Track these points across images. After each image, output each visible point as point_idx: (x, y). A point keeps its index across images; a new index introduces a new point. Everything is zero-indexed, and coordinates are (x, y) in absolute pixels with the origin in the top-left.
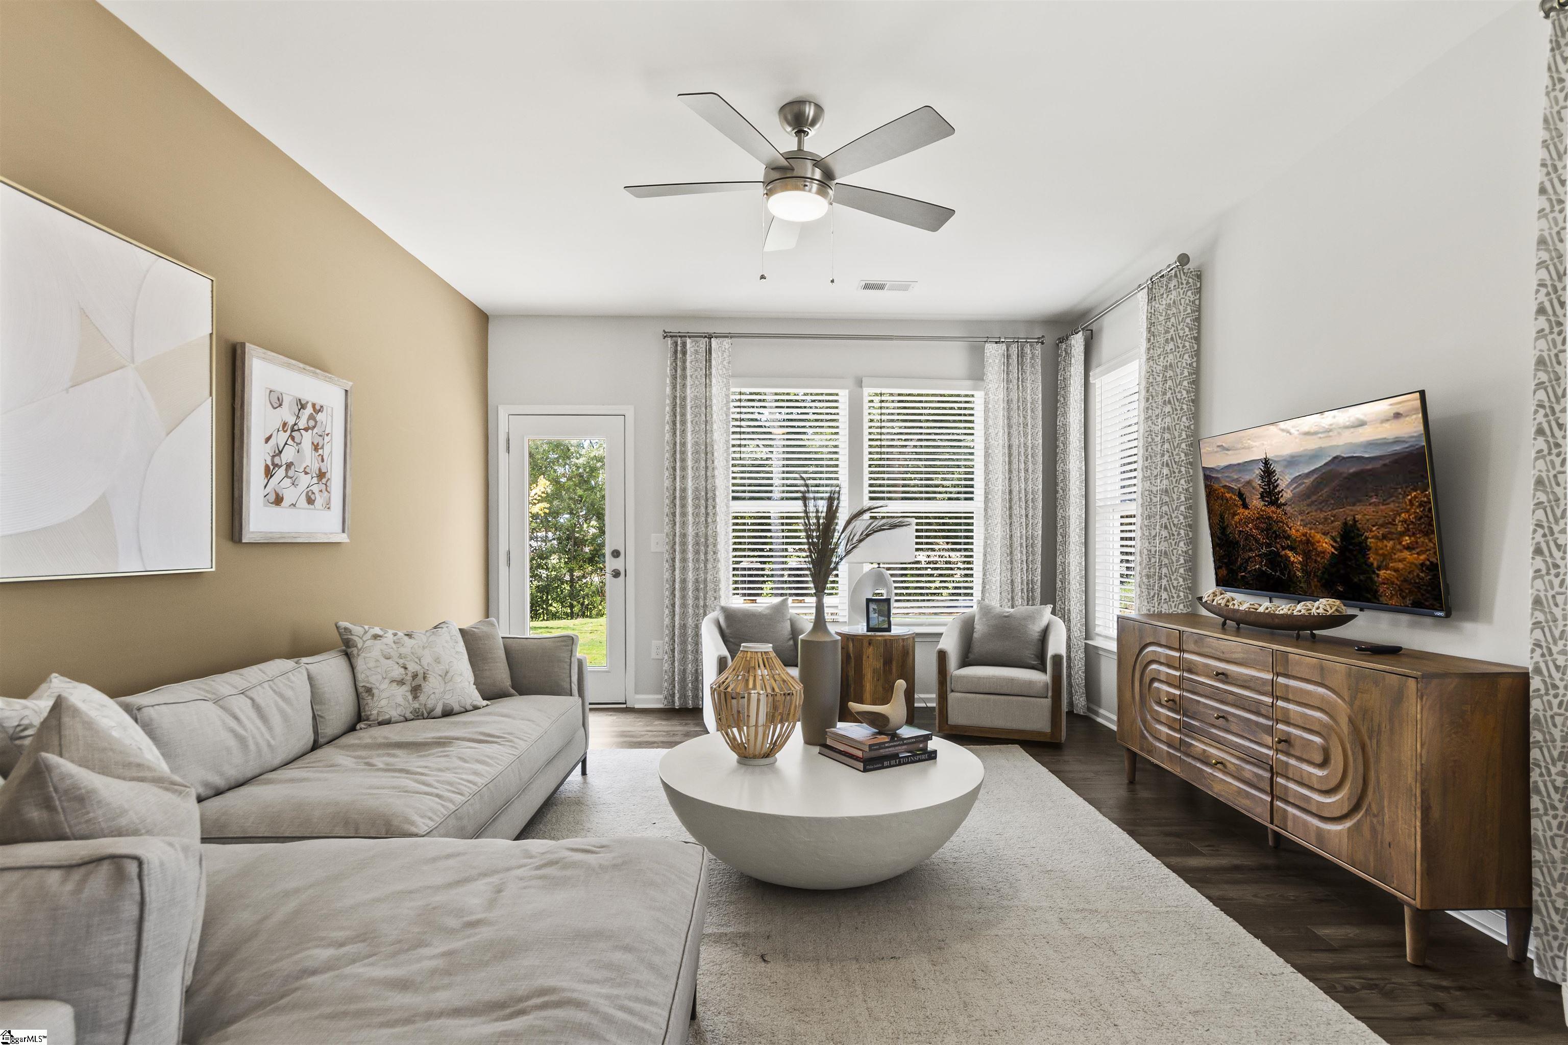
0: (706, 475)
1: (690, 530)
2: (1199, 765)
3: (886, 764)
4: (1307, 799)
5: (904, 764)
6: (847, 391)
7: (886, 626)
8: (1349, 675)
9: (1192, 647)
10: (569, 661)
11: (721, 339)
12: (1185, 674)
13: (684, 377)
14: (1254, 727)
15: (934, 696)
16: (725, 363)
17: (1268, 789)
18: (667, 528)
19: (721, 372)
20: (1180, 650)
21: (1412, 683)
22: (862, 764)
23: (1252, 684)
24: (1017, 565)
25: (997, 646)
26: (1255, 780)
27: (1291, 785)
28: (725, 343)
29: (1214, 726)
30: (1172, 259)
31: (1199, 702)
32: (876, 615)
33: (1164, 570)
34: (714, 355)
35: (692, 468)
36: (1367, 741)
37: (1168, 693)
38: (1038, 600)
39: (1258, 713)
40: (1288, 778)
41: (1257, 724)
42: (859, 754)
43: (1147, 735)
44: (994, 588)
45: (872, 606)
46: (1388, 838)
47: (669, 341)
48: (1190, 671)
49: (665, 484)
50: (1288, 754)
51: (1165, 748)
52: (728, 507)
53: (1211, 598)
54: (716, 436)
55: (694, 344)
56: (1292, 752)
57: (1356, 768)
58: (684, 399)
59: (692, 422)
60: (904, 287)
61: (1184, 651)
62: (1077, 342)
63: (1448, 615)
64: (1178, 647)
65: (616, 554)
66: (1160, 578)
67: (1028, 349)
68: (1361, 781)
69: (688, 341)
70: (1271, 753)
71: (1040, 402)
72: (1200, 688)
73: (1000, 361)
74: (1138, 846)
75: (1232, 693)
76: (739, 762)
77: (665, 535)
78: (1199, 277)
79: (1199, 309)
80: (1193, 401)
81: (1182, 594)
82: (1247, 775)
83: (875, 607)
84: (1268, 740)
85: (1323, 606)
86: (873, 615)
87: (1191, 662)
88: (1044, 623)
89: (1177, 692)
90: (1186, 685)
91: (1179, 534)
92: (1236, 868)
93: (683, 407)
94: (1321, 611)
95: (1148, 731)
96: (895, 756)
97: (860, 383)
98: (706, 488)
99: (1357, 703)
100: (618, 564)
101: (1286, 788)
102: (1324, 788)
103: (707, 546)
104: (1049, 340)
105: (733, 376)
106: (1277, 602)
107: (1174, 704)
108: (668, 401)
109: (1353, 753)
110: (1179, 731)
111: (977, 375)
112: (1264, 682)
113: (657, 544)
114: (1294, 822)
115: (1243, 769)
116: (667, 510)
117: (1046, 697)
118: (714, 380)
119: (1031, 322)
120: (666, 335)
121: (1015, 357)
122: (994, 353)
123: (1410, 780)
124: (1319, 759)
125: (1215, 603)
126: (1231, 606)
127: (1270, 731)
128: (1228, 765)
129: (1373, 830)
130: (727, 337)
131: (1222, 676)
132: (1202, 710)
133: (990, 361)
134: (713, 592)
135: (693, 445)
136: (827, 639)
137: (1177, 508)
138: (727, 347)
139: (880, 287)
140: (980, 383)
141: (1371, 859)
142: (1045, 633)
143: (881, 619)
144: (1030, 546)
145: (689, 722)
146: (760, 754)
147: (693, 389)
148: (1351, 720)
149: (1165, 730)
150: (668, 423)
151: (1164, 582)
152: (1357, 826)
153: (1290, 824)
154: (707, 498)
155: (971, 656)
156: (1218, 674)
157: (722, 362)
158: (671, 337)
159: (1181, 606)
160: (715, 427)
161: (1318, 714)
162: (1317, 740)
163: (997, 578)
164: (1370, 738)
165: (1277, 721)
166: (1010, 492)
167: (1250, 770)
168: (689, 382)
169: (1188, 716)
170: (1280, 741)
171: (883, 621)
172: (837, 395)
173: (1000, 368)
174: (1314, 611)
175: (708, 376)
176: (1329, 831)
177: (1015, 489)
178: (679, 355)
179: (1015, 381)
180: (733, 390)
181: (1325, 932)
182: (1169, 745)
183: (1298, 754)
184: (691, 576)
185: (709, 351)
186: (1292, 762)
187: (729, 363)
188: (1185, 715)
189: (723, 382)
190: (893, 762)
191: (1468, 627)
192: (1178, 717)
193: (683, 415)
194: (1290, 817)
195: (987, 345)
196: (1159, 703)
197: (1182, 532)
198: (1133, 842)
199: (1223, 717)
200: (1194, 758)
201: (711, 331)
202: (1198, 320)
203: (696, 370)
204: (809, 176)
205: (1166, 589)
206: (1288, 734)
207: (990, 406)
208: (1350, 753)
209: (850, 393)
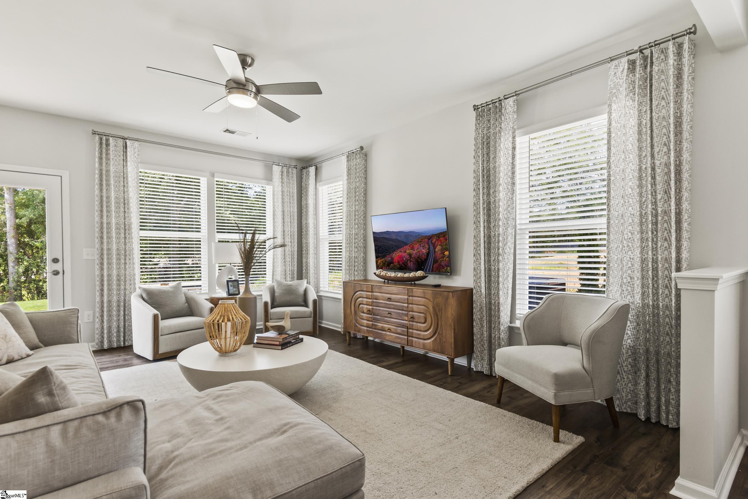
0: (124, 215)
1: (114, 247)
2: (380, 332)
3: (288, 345)
4: (419, 334)
5: (294, 345)
6: (206, 179)
7: (237, 293)
8: (433, 293)
9: (377, 290)
10: (76, 323)
11: (133, 142)
12: (374, 300)
13: (108, 159)
14: (401, 315)
15: (262, 323)
16: (135, 155)
17: (407, 334)
18: (97, 245)
19: (133, 159)
20: (372, 292)
21: (451, 294)
22: (280, 347)
23: (400, 301)
24: (287, 263)
25: (288, 298)
26: (402, 332)
27: (415, 331)
28: (135, 144)
29: (386, 317)
30: (358, 147)
31: (380, 309)
32: (232, 288)
33: (356, 264)
34: (128, 149)
35: (115, 211)
36: (438, 313)
37: (367, 308)
38: (296, 278)
39: (402, 310)
40: (413, 329)
41: (402, 314)
42: (278, 343)
43: (358, 325)
44: (278, 273)
45: (230, 284)
46: (444, 340)
47: (97, 137)
48: (376, 299)
49: (96, 220)
50: (413, 321)
51: (366, 328)
52: (138, 234)
53: (379, 273)
54: (131, 195)
55: (114, 141)
56: (414, 320)
57: (435, 321)
58: (108, 171)
59: (114, 185)
60: (244, 134)
61: (373, 292)
62: (312, 170)
63: (451, 274)
64: (371, 291)
65: (55, 261)
66: (355, 267)
67: (290, 170)
68: (436, 325)
69: (111, 139)
70: (407, 322)
71: (296, 193)
72: (380, 305)
73: (279, 173)
74: (367, 363)
75: (393, 305)
76: (220, 356)
77: (96, 249)
78: (366, 155)
79: (366, 167)
80: (365, 201)
81: (362, 272)
82: (399, 331)
83: (231, 284)
84: (406, 318)
85: (419, 273)
86: (230, 288)
87: (376, 296)
88: (304, 288)
89: (371, 307)
90: (374, 304)
91: (361, 250)
92: (396, 363)
93: (108, 176)
94: (419, 275)
95: (358, 324)
96: (290, 342)
97: (213, 176)
98: (125, 223)
99: (435, 302)
100: (58, 267)
101: (412, 333)
102: (425, 330)
103: (125, 256)
104: (299, 167)
105: (141, 163)
106: (397, 273)
107: (369, 312)
108: (97, 172)
109: (434, 317)
110: (372, 321)
111: (269, 179)
112: (404, 299)
113: (88, 254)
114: (415, 343)
115: (397, 329)
116: (97, 235)
117: (311, 317)
118: (129, 164)
119: (291, 158)
120: (94, 133)
121: (285, 172)
122: (277, 169)
123: (450, 322)
124: (423, 321)
125: (381, 274)
126: (387, 275)
127: (407, 315)
128: (392, 329)
129: (440, 339)
130: (137, 141)
131: (389, 299)
132: (381, 312)
133: (275, 173)
134: (129, 281)
135: (115, 199)
136: (250, 296)
137: (360, 240)
138: (137, 146)
139: (232, 132)
140: (271, 182)
141: (440, 348)
142: (306, 291)
143: (234, 289)
144: (293, 255)
145: (120, 354)
146: (228, 351)
147: (114, 167)
148: (433, 307)
149: (365, 322)
150: (97, 184)
151: (356, 268)
152: (435, 339)
153: (414, 344)
154: (126, 228)
155: (275, 304)
156: (388, 299)
157: (134, 154)
158: (98, 134)
159: (362, 277)
160: (130, 189)
161: (423, 307)
162: (423, 315)
163: (279, 269)
164: (439, 312)
165: (409, 311)
166: (284, 231)
167: (400, 329)
168: (112, 163)
169: (375, 315)
170: (411, 318)
171: (236, 290)
172: (199, 179)
173: (279, 176)
174: (417, 275)
175: (125, 160)
176: (427, 343)
177: (286, 230)
178: (104, 146)
179: (286, 183)
180: (140, 170)
181: (428, 373)
182: (367, 327)
183: (416, 321)
184: (115, 272)
185: (126, 147)
186: (414, 323)
187: (138, 155)
188: (373, 315)
189: (134, 165)
190: (290, 344)
191: (455, 277)
192: (371, 316)
193: (108, 180)
194: (414, 341)
195: (274, 166)
196: (363, 313)
197: (362, 249)
198: (364, 362)
199: (390, 313)
200: (378, 329)
201: (126, 136)
202: (366, 171)
203: (116, 156)
204: (250, 90)
205: (357, 271)
206: (413, 315)
207: (275, 193)
208: (433, 317)
209: (207, 179)
